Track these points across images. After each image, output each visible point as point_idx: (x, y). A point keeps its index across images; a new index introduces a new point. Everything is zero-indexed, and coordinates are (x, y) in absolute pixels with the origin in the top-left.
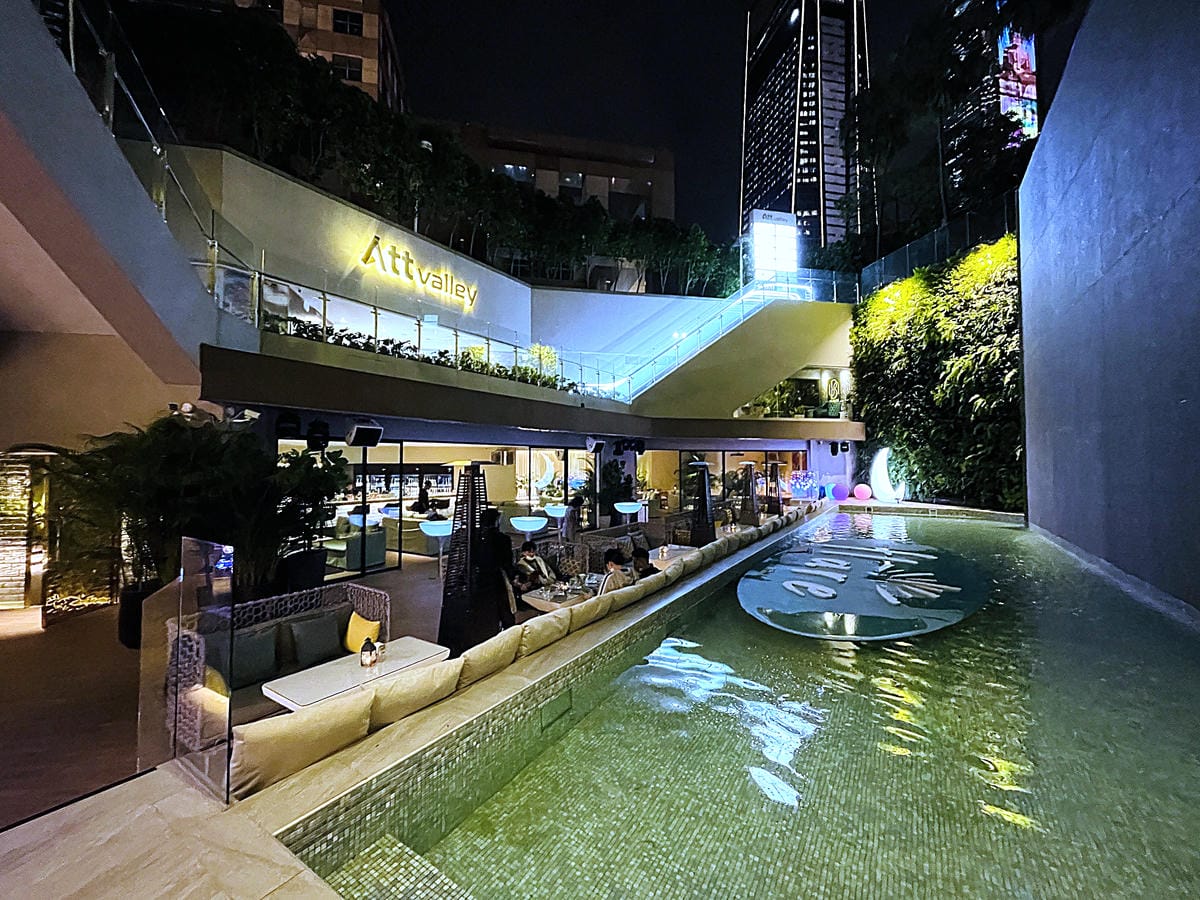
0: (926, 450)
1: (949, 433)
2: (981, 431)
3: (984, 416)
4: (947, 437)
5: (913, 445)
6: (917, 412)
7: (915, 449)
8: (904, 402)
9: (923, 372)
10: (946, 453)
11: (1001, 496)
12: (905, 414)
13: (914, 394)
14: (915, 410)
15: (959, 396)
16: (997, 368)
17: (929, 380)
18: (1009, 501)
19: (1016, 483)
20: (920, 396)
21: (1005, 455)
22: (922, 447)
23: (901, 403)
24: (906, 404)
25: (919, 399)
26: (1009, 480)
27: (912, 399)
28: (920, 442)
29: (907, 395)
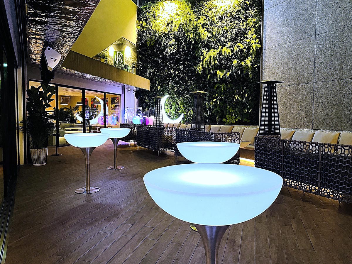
0: (187, 97)
3: (223, 80)
5: (179, 94)
6: (182, 77)
7: (180, 97)
9: (186, 55)
11: (225, 118)
12: (175, 77)
13: (181, 67)
14: (181, 75)
15: (210, 70)
16: (228, 58)
17: (190, 59)
18: (228, 121)
19: (232, 113)
20: (185, 68)
21: (228, 100)
22: (185, 95)
23: (174, 71)
24: (176, 72)
25: (184, 69)
26: (229, 112)
27: (180, 69)
28: (184, 93)
29: (176, 67)
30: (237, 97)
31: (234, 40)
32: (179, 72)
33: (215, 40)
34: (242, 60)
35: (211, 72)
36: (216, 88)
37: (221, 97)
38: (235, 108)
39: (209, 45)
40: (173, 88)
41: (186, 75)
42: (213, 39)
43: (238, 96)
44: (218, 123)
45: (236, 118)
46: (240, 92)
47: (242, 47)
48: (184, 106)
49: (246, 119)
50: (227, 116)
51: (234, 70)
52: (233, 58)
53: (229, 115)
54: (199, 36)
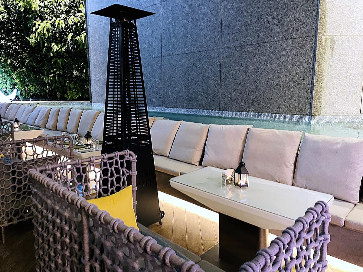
0: (23, 71)
1: (38, 62)
2: (56, 62)
3: (59, 54)
4: (36, 64)
5: (14, 68)
6: (16, 49)
7: (15, 70)
8: (7, 41)
9: (18, 25)
10: (36, 73)
11: (66, 94)
12: (7, 49)
13: (13, 38)
14: (14, 47)
15: (44, 43)
16: (63, 31)
17: (23, 30)
18: (70, 97)
19: (73, 88)
20: (17, 39)
21: (68, 75)
22: (21, 69)
23: (5, 41)
24: (8, 43)
25: (17, 41)
26: (69, 87)
27: (12, 40)
28: (19, 67)
29: (8, 37)
30: (75, 73)
31: (68, 12)
32: (11, 43)
33: (48, 11)
34: (77, 35)
35: (45, 45)
36: (54, 62)
37: (59, 72)
38: (75, 83)
39: (41, 16)
40: (6, 61)
41: (20, 47)
42: (46, 10)
43: (77, 71)
44: (59, 99)
45: (77, 94)
46: (78, 67)
47: (76, 20)
48: (20, 81)
49: (87, 95)
50: (68, 92)
51: (70, 44)
52: (68, 32)
53: (70, 91)
54: (30, 5)
